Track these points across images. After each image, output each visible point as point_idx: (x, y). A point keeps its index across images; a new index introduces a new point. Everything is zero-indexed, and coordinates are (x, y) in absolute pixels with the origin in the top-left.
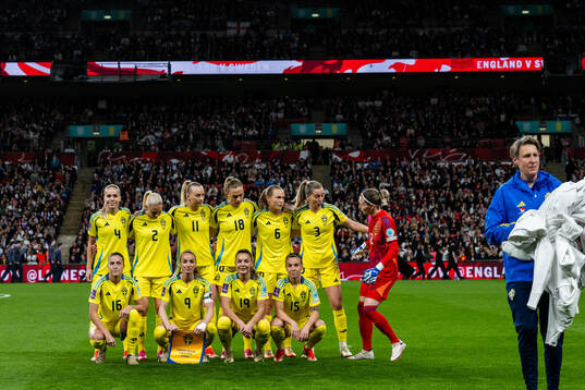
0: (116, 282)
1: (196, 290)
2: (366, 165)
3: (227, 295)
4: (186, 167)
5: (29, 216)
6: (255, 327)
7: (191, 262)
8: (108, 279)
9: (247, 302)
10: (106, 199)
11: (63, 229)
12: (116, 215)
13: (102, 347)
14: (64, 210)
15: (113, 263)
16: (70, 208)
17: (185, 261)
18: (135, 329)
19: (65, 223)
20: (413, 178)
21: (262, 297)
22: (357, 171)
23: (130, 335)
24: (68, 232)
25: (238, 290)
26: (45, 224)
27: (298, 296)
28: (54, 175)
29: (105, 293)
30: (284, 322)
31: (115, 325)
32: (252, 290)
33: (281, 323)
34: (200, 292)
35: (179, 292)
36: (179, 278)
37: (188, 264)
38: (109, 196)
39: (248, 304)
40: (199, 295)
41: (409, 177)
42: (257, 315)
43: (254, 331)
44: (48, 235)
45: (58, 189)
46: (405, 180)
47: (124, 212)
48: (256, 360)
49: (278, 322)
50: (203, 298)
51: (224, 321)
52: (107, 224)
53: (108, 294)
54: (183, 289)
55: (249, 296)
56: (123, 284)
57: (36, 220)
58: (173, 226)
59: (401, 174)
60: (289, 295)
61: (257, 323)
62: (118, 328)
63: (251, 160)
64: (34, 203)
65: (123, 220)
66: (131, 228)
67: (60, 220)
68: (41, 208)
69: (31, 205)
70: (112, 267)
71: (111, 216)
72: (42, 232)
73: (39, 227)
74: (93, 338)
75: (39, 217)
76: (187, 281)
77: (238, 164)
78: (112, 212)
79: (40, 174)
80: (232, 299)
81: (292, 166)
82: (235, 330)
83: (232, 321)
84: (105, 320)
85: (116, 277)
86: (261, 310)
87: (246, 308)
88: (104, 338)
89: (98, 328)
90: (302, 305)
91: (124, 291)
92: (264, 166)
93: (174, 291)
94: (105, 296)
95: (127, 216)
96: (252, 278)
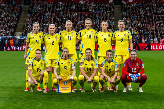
0: (38, 61)
1: (69, 63)
2: (135, 5)
3: (82, 67)
4: (65, 5)
5: (4, 25)
6: (93, 79)
7: (67, 52)
8: (35, 59)
9: (90, 69)
10: (34, 28)
11: (17, 29)
12: (38, 35)
13: (33, 86)
14: (17, 22)
15: (37, 54)
16: (19, 21)
17: (65, 52)
18: (46, 79)
19: (18, 27)
20: (153, 10)
21: (96, 67)
22: (132, 8)
23: (44, 82)
24: (19, 31)
25: (86, 64)
26: (10, 27)
27: (111, 67)
28: (13, 8)
29: (34, 65)
30: (104, 77)
31: (38, 78)
32: (92, 64)
33: (103, 77)
34: (70, 64)
35: (62, 64)
36: (62, 58)
37: (66, 53)
38: (35, 27)
39: (90, 70)
40: (70, 65)
41: (152, 10)
42: (94, 74)
43: (92, 80)
44: (11, 32)
45: (15, 14)
46: (150, 11)
47: (41, 34)
48: (93, 91)
49: (102, 77)
50: (71, 66)
51: (81, 77)
52: (34, 38)
53: (36, 65)
54: (64, 63)
55: (91, 67)
56: (41, 61)
57: (7, 26)
58: (60, 39)
59: (149, 9)
60: (107, 66)
61: (93, 78)
62: (39, 79)
63: (91, 3)
64: (6, 19)
65: (40, 36)
66: (44, 39)
67: (16, 26)
68: (8, 21)
69: (5, 20)
70: (36, 55)
71: (35, 35)
72: (9, 30)
73: (8, 29)
74: (30, 83)
75: (7, 25)
76: (65, 59)
77: (85, 4)
78: (36, 33)
79: (8, 8)
80: (84, 68)
81: (106, 5)
82: (85, 80)
83: (84, 77)
84: (34, 76)
85: (38, 59)
86: (95, 72)
87: (89, 71)
88: (34, 83)
89: (32, 79)
90: (112, 70)
91: (42, 64)
92: (95, 5)
93: (60, 63)
94: (34, 66)
95: (42, 35)
96: (92, 60)
